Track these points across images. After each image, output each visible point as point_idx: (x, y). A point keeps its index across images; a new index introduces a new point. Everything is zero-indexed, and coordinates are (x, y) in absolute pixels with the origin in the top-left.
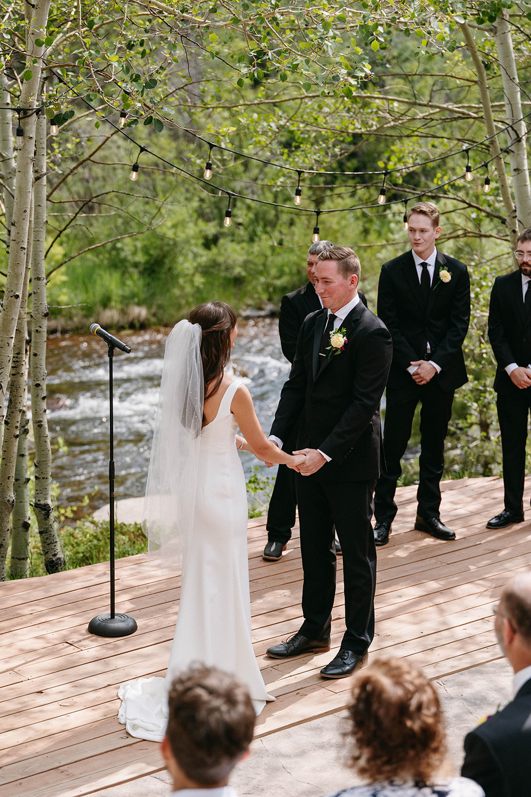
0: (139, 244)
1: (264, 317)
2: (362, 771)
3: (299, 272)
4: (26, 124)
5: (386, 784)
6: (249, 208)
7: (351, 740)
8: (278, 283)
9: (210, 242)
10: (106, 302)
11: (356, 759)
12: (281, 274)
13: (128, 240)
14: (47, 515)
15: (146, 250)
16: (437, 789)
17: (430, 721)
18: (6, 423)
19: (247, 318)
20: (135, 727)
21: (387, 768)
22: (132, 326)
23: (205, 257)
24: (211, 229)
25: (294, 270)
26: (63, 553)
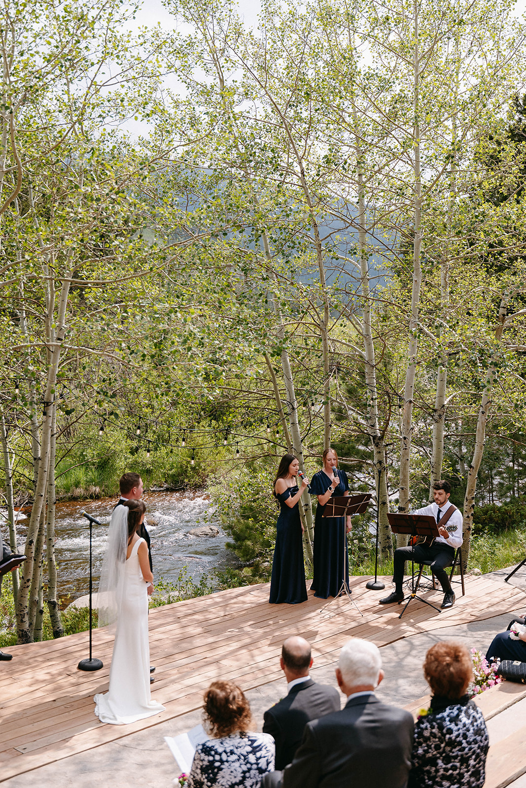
0: (95, 453)
1: (163, 491)
2: (216, 735)
3: (181, 467)
4: (48, 409)
5: (227, 737)
6: (154, 432)
7: (208, 722)
8: (170, 472)
9: (134, 451)
10: (77, 485)
11: (212, 730)
12: (172, 468)
13: (89, 450)
14: (54, 607)
15: (99, 455)
16: (251, 738)
17: (240, 703)
18: (35, 560)
19: (154, 491)
20: (104, 717)
21: (226, 729)
22: (91, 497)
23: (131, 459)
24: (135, 444)
25: (179, 466)
26: (62, 626)
